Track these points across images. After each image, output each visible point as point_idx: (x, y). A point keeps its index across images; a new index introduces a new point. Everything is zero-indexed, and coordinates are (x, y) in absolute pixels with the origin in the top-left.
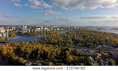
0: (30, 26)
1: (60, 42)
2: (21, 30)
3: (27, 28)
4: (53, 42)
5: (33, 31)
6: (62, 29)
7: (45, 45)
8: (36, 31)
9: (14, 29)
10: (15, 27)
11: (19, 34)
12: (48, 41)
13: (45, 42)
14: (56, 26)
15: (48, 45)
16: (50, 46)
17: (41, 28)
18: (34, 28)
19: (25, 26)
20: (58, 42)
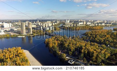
0: (72, 20)
1: (108, 41)
2: (64, 24)
3: (70, 22)
4: (98, 40)
5: (75, 25)
6: (108, 25)
7: (89, 43)
8: (78, 25)
9: (59, 23)
10: (59, 21)
11: (63, 28)
12: (92, 38)
13: (89, 39)
14: (100, 20)
15: (93, 43)
16: (95, 44)
17: (83, 22)
18: (76, 22)
19: (68, 20)
20: (104, 40)
